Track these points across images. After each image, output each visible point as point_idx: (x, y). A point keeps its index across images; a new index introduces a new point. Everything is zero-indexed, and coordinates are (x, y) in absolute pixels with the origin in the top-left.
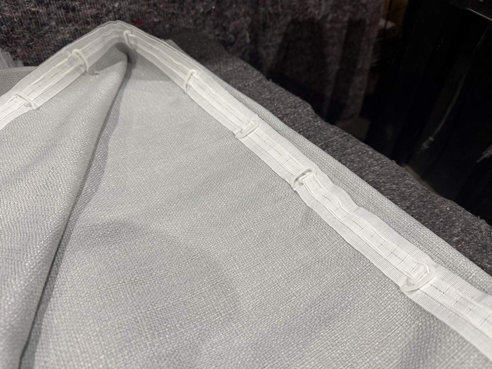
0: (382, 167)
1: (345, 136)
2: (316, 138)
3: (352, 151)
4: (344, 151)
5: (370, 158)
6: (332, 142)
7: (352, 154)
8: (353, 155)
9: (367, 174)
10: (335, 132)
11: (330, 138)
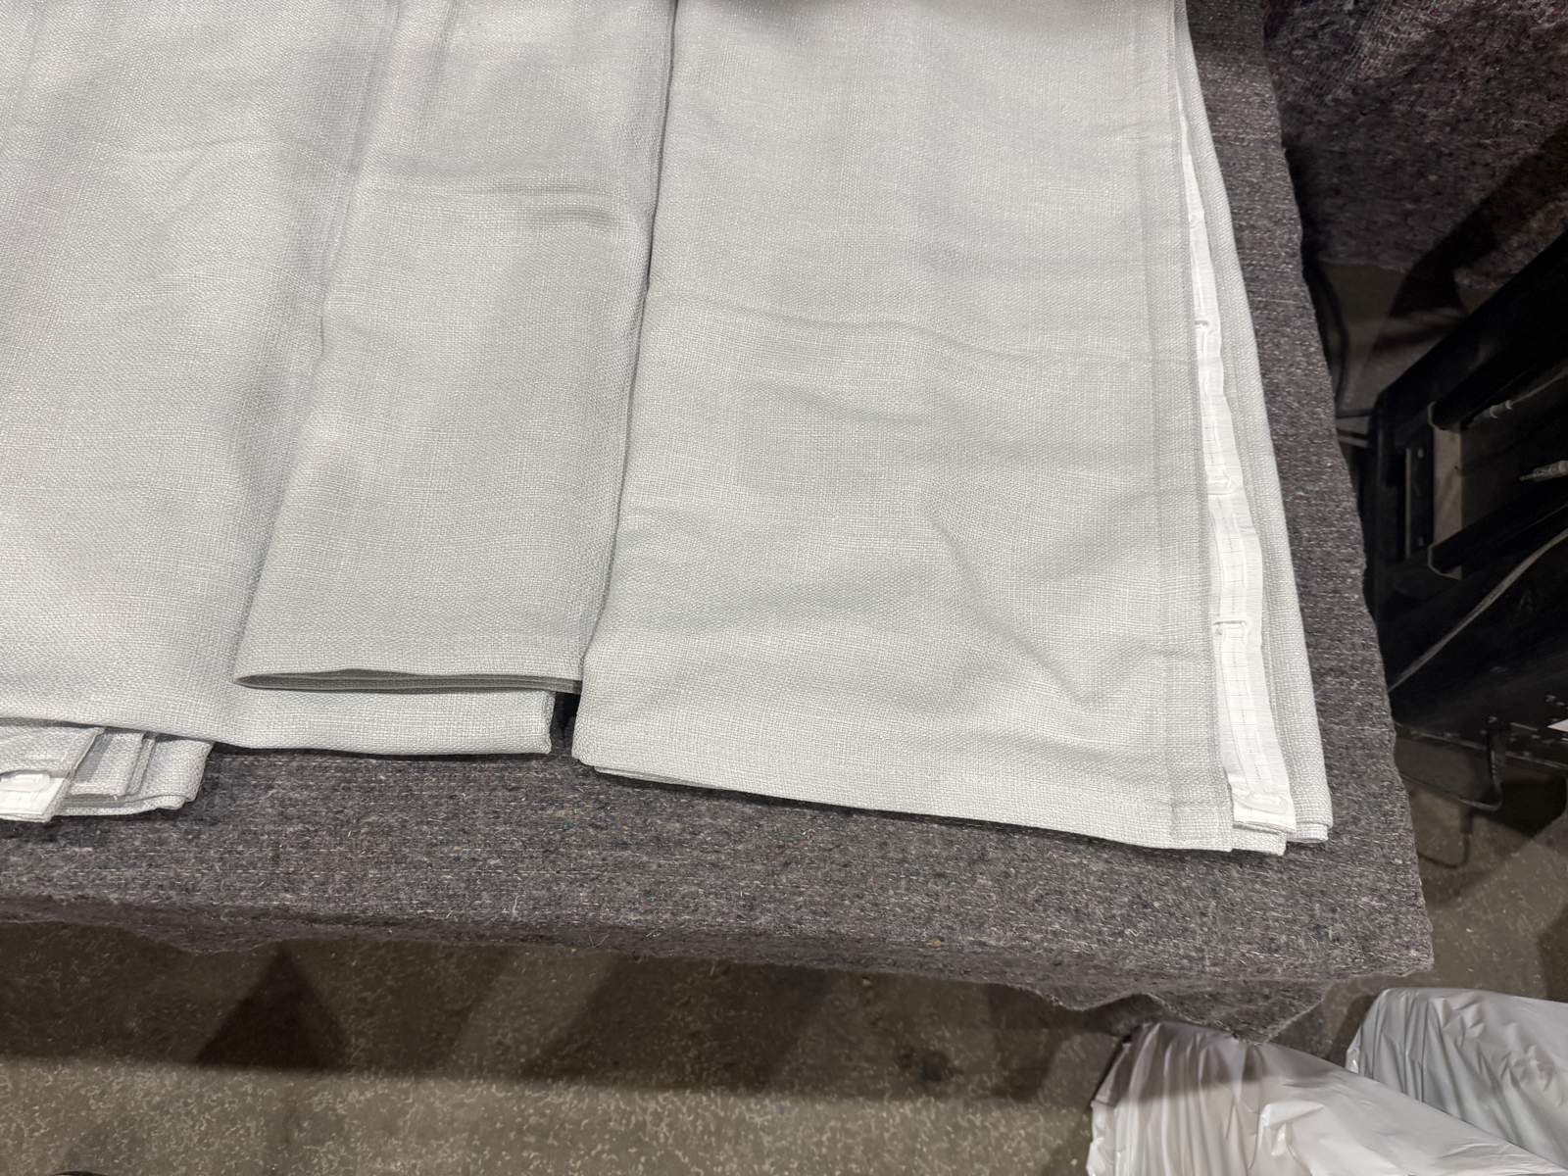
0: (1306, 375)
1: (1304, 307)
2: (1263, 287)
3: (1293, 333)
4: (1282, 326)
6: (1279, 305)
8: (1286, 339)
10: (1296, 294)
11: (1282, 298)
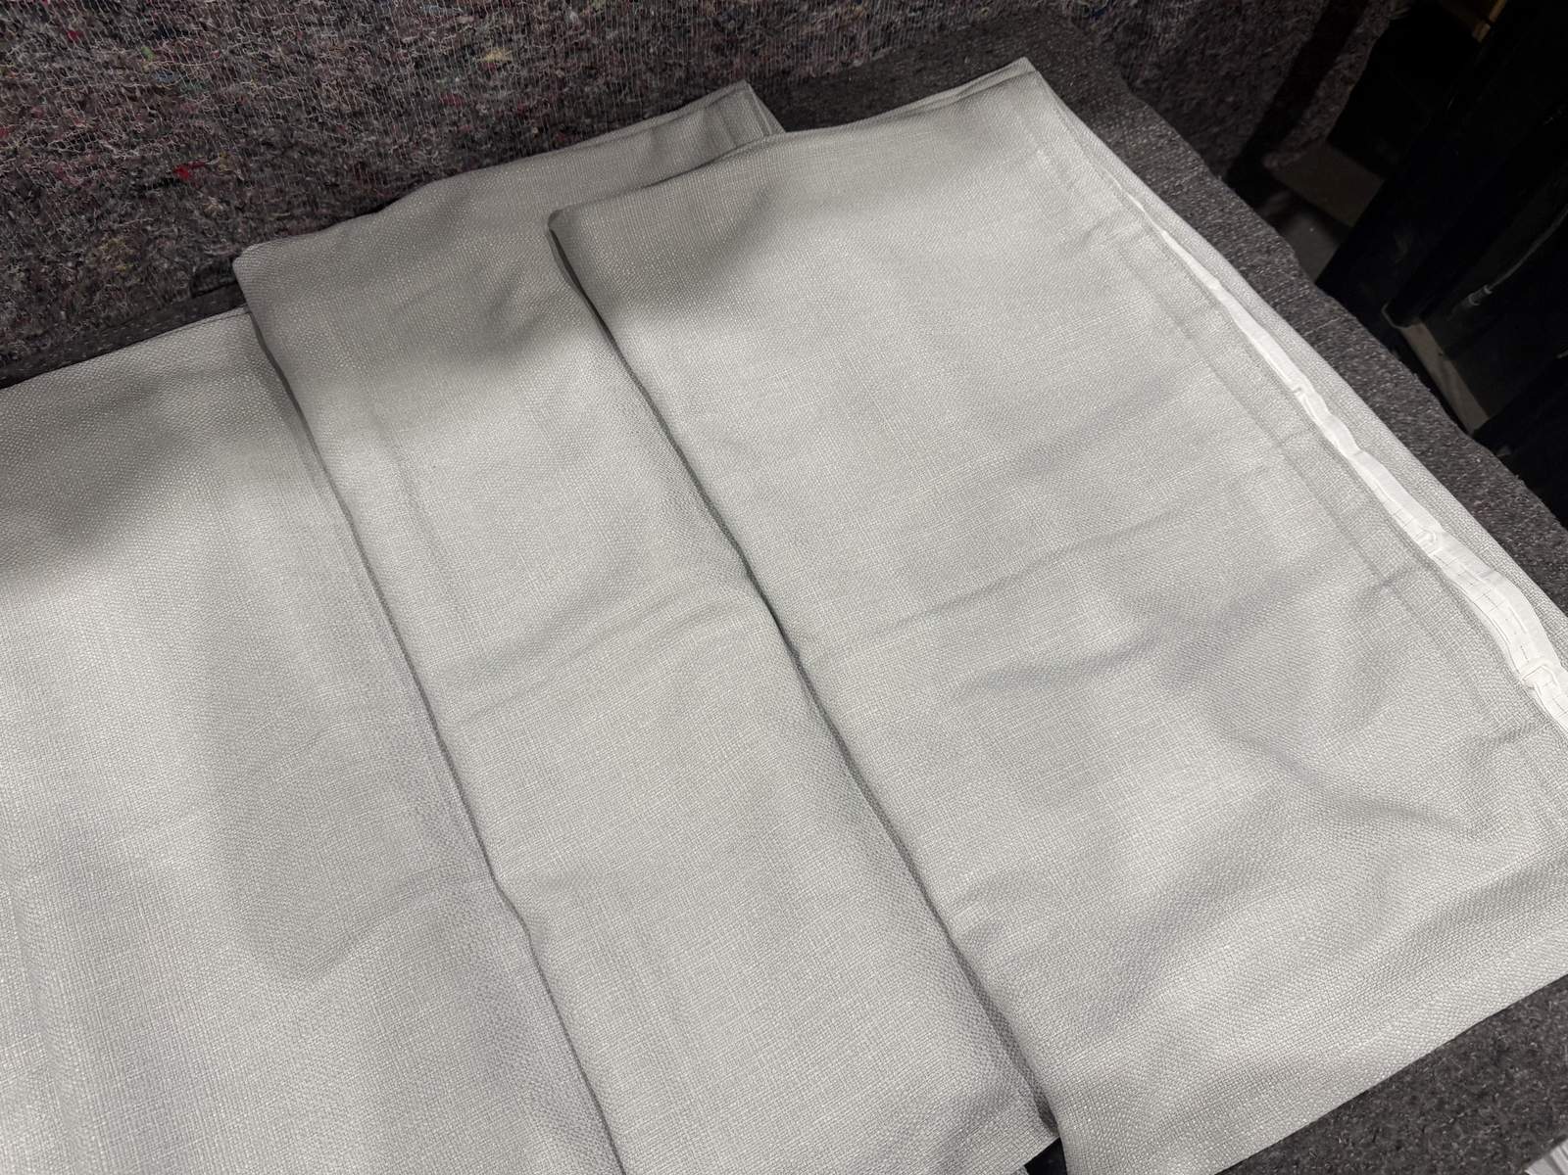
0: (1396, 385)
3: (1356, 350)
5: (1382, 367)
7: (1356, 357)
9: (1374, 395)
10: (1332, 311)
